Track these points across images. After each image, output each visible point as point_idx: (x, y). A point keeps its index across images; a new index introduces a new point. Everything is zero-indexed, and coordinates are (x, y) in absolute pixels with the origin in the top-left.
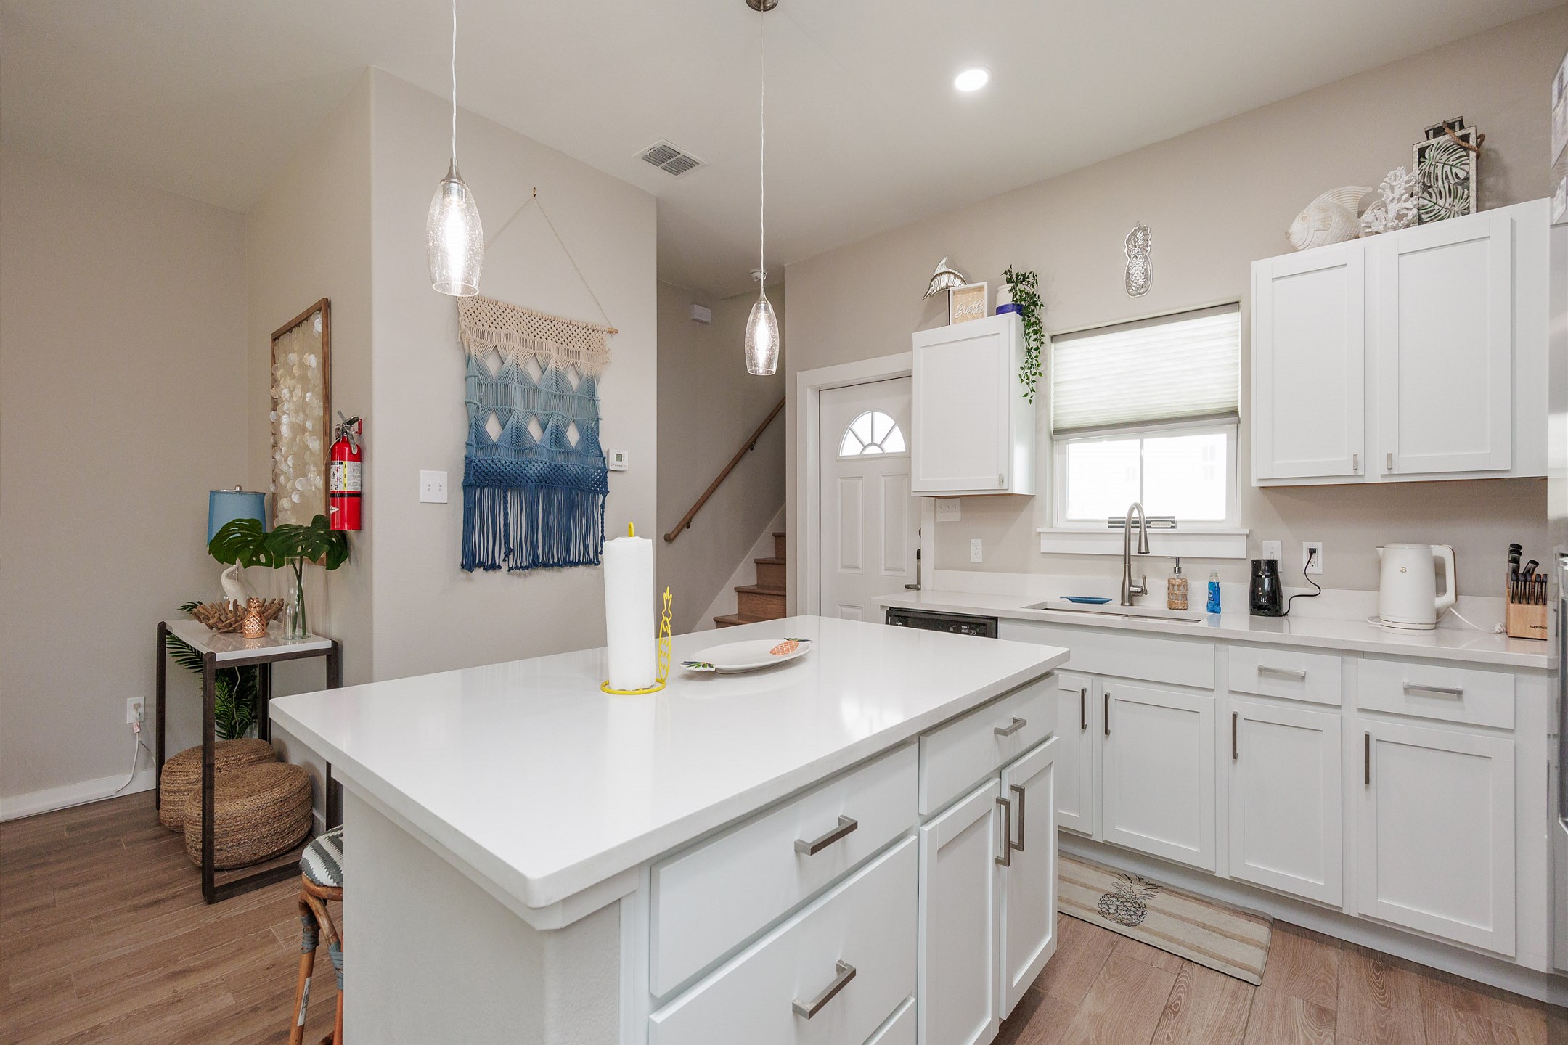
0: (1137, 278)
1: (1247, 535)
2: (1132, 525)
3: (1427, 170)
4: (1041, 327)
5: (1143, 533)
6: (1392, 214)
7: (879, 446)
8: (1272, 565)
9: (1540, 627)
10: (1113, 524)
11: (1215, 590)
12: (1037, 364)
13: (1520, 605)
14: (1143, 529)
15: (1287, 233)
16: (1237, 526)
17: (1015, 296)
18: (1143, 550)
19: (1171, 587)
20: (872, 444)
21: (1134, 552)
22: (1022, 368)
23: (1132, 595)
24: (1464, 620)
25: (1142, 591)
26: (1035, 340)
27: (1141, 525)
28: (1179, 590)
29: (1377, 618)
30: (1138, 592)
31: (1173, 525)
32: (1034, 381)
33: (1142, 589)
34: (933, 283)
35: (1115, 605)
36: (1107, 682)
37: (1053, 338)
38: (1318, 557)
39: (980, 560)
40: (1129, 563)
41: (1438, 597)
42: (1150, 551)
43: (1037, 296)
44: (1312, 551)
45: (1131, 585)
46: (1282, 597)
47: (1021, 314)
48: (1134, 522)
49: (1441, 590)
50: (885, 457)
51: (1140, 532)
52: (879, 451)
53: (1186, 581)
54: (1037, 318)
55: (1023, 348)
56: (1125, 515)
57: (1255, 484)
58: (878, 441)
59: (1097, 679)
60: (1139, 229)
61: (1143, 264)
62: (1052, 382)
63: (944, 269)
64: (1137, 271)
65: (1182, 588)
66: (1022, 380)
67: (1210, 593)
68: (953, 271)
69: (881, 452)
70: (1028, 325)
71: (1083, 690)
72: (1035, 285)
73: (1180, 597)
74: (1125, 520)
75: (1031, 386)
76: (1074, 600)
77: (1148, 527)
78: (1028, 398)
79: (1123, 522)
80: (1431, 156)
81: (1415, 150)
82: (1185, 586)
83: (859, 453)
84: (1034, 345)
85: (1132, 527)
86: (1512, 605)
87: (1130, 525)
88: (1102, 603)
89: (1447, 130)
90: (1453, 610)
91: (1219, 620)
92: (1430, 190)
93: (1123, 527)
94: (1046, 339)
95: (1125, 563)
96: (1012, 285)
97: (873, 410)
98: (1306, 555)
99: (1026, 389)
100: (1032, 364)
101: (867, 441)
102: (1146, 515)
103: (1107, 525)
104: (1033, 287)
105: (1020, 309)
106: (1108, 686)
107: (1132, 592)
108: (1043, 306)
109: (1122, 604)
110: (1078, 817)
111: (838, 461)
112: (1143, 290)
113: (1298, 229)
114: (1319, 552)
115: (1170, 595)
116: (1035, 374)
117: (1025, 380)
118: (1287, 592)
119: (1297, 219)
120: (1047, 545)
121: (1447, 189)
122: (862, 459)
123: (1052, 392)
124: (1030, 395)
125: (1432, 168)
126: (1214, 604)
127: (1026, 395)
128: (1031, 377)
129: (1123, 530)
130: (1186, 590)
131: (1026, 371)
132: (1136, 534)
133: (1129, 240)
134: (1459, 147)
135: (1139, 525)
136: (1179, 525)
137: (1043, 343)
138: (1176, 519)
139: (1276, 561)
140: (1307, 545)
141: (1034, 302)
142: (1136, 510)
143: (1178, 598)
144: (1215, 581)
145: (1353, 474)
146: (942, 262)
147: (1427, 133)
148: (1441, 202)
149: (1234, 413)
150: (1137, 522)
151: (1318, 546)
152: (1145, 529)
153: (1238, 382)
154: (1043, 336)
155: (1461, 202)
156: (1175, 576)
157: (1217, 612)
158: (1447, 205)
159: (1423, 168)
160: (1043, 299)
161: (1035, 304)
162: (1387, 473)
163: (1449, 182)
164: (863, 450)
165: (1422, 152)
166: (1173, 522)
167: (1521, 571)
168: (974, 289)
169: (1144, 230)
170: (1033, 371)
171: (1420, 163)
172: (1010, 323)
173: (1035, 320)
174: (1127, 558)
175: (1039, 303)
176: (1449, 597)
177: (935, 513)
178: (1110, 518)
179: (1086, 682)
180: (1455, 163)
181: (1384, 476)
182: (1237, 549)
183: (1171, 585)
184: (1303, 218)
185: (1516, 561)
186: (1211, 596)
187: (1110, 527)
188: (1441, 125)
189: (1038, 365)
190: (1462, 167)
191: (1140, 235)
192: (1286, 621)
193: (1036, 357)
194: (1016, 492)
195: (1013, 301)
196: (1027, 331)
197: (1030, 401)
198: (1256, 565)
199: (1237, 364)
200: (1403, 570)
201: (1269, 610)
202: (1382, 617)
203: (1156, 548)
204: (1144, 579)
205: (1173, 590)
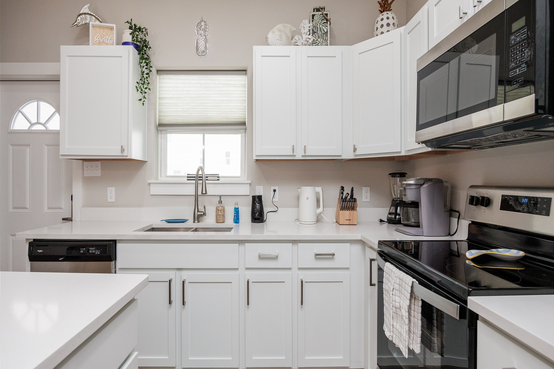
0: (202, 48)
1: (250, 183)
2: (199, 179)
3: (315, 25)
4: (150, 62)
5: (204, 183)
6: (304, 39)
7: (44, 125)
8: (260, 197)
9: (348, 220)
10: (190, 177)
11: (237, 211)
12: (147, 82)
13: (343, 211)
14: (204, 180)
15: (266, 38)
16: (245, 180)
17: (133, 37)
18: (204, 192)
19: (217, 211)
20: (38, 123)
21: (200, 193)
22: (138, 83)
23: (199, 216)
24: (325, 218)
25: (204, 214)
26: (146, 68)
27: (203, 179)
28: (221, 212)
29: (298, 220)
30: (201, 215)
31: (218, 179)
32: (145, 93)
33: (204, 213)
34: (79, 18)
35: (190, 224)
36: (184, 273)
37: (158, 71)
38: (277, 193)
39: (113, 200)
40: (197, 199)
41: (318, 209)
42: (207, 193)
43: (147, 42)
44: (275, 191)
45: (198, 211)
46: (264, 213)
47: (137, 50)
48: (200, 177)
49: (318, 206)
50: (48, 132)
51: (203, 182)
52: (44, 128)
53: (224, 208)
54: (147, 55)
55: (139, 71)
56: (195, 173)
57: (255, 158)
58: (43, 120)
59: (178, 272)
60: (203, 21)
61: (204, 39)
62: (158, 97)
63: (87, 11)
64: (202, 43)
65: (222, 211)
66: (138, 90)
67: (235, 213)
68: (94, 15)
69: (45, 129)
70: (142, 58)
71: (170, 281)
72: (146, 35)
73: (221, 216)
74: (195, 176)
75: (144, 95)
76: (169, 222)
77: (207, 180)
78: (142, 102)
79: (194, 177)
80: (316, 19)
81: (311, 15)
82: (224, 210)
83: (27, 129)
84: (146, 71)
85: (199, 180)
86: (340, 211)
87: (197, 179)
88: (183, 222)
89: (321, 10)
90: (322, 215)
91: (239, 226)
92: (316, 34)
93: (194, 180)
94: (154, 70)
95: (195, 199)
96: (132, 31)
97: (38, 99)
98: (272, 192)
99: (141, 96)
100: (144, 82)
101: (34, 120)
102: (205, 173)
103: (186, 178)
104: (145, 36)
105: (137, 47)
106: (185, 275)
107: (199, 215)
108: (151, 48)
109: (194, 222)
110: (168, 358)
111: (9, 133)
112: (204, 54)
113: (271, 36)
114: (277, 191)
115: (217, 215)
116: (146, 88)
117: (140, 90)
118: (266, 210)
119: (270, 32)
120: (154, 190)
121: (321, 35)
122: (29, 132)
123: (158, 102)
124: (143, 100)
125: (316, 24)
126: (237, 220)
127: (140, 100)
128: (144, 90)
129: (194, 182)
130: (224, 212)
131: (140, 85)
132: (200, 183)
133: (197, 25)
134: (324, 18)
135: (202, 179)
136: (221, 179)
137: (151, 71)
138: (220, 176)
139: (261, 196)
140: (273, 188)
141: (146, 45)
142: (200, 171)
143: (220, 217)
144: (237, 207)
145: (292, 155)
146: (86, 6)
147: (314, 9)
148: (319, 40)
149: (244, 124)
150: (201, 177)
151: (276, 188)
152: (205, 181)
153: (246, 109)
154: (151, 67)
155: (325, 41)
156: (219, 205)
157: (238, 223)
158: (321, 41)
159: (313, 23)
160: (151, 45)
161: (146, 47)
162: (303, 155)
163: (322, 33)
164: (30, 127)
165: (313, 16)
166: (218, 177)
167: (344, 197)
168: (108, 28)
169: (205, 22)
170: (145, 86)
171: (313, 21)
172: (129, 52)
173: (147, 57)
174: (196, 197)
175: (149, 47)
176: (321, 210)
177: (83, 170)
178: (188, 175)
179: (171, 275)
180: (323, 24)
181: (303, 156)
182: (246, 191)
183: (217, 210)
184: (273, 32)
185: (342, 193)
186: (235, 215)
187: (188, 180)
188: (318, 8)
189: (148, 84)
190: (325, 27)
191: (203, 23)
192: (265, 224)
193: (147, 78)
194: (133, 157)
195: (132, 40)
196: (141, 61)
197: (143, 104)
198: (254, 198)
199: (245, 100)
200: (307, 198)
201: (259, 219)
202: (300, 220)
203: (211, 190)
204: (205, 207)
205: (218, 213)
